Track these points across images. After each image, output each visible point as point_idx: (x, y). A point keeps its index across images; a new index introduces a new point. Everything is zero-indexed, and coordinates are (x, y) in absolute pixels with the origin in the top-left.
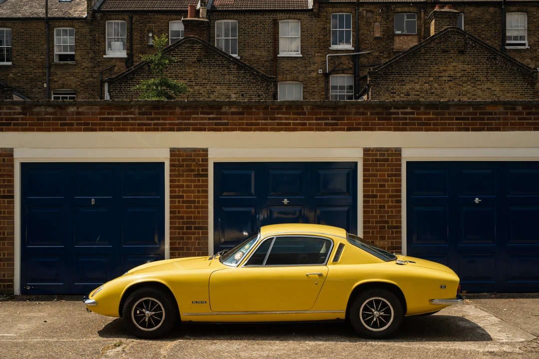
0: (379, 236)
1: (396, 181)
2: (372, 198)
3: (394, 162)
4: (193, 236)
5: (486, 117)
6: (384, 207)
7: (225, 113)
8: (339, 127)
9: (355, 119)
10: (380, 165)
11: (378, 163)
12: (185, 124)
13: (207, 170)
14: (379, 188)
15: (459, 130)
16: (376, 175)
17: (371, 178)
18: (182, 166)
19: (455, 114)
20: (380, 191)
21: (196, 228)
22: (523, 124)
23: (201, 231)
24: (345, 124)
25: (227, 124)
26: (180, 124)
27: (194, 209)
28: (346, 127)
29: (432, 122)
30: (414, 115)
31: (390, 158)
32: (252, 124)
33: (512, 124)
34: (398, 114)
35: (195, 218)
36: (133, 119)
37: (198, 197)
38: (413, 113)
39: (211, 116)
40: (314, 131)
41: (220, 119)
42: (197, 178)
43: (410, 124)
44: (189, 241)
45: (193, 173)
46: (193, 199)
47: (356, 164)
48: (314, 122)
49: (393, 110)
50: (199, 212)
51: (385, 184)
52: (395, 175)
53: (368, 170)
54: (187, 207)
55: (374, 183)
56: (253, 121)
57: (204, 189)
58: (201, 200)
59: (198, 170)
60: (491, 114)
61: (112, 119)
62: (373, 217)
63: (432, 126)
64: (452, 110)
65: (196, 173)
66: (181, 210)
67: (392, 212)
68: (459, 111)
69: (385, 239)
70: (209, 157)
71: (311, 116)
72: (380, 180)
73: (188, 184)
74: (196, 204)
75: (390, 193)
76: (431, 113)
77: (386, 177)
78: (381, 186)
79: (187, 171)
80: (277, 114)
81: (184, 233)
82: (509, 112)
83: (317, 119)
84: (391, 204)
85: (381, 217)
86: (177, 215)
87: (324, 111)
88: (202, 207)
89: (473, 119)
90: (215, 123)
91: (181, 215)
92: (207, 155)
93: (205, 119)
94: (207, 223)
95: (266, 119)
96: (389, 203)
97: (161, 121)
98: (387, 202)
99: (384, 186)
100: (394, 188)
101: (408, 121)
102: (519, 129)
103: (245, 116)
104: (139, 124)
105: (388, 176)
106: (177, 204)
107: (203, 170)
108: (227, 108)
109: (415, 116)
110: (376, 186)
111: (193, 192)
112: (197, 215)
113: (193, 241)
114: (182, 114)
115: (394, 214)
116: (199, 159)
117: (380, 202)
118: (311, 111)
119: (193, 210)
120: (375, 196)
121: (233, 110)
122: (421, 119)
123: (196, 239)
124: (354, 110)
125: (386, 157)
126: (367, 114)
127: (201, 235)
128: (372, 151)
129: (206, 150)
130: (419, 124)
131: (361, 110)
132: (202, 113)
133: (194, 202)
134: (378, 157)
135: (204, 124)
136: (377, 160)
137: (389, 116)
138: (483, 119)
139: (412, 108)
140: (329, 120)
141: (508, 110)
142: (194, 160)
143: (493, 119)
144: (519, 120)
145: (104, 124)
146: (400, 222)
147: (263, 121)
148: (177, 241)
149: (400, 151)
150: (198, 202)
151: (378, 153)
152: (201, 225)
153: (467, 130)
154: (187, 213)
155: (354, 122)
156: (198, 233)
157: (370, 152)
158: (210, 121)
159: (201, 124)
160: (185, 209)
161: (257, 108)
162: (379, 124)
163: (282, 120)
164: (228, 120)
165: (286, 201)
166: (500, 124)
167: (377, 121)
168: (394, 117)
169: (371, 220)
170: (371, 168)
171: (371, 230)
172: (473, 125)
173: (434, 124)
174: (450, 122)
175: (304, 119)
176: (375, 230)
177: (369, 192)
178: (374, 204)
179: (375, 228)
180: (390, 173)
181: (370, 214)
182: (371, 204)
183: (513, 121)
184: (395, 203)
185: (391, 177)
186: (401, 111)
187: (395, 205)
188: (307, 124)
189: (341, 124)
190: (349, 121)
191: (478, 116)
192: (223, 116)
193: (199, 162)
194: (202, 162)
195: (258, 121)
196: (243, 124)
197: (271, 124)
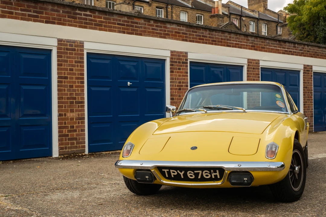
0: (69, 109)
1: (81, 66)
3: (79, 52)
5: (135, 25)
6: (72, 86)
8: (39, 19)
9: (51, 14)
10: (70, 53)
11: (68, 51)
14: (69, 72)
15: (120, 32)
16: (66, 61)
17: (63, 63)
19: (117, 20)
20: (70, 74)
22: (153, 33)
28: (45, 20)
29: (103, 24)
30: (92, 17)
31: (76, 48)
33: (148, 32)
34: (81, 15)
38: (91, 16)
40: (19, 19)
43: (89, 24)
47: (50, 51)
48: (20, 12)
49: (78, 12)
51: (73, 69)
52: (80, 62)
53: (61, 57)
55: (65, 67)
60: (137, 23)
62: (65, 94)
64: (115, 17)
68: (119, 18)
69: (74, 112)
71: (17, 7)
72: (69, 65)
75: (77, 76)
76: (103, 18)
77: (74, 63)
78: (70, 70)
82: (147, 23)
83: (22, 10)
84: (77, 84)
85: (70, 94)
87: (28, 4)
89: (127, 25)
96: (76, 84)
98: (75, 82)
100: (80, 72)
101: (88, 21)
102: (152, 36)
105: (75, 63)
109: (92, 18)
110: (67, 69)
115: (79, 92)
117: (70, 82)
118: (17, 2)
120: (66, 78)
122: (96, 21)
124: (50, 7)
125: (74, 48)
126: (60, 12)
128: (64, 42)
130: (95, 25)
131: (56, 8)
134: (68, 47)
136: (67, 49)
137: (75, 16)
138: (132, 26)
139: (91, 12)
140: (31, 12)
141: (146, 23)
143: (138, 27)
144: (152, 30)
146: (84, 98)
149: (83, 43)
151: (68, 43)
153: (124, 33)
157: (63, 42)
162: (69, 21)
166: (142, 31)
167: (67, 18)
168: (78, 17)
169: (63, 96)
170: (63, 55)
171: (64, 105)
172: (127, 30)
173: (105, 26)
174: (114, 25)
175: (11, 8)
176: (67, 105)
177: (62, 74)
178: (66, 84)
179: (67, 103)
180: (76, 60)
181: (63, 92)
182: (63, 84)
183: (149, 30)
184: (80, 84)
185: (77, 63)
186: (83, 13)
187: (80, 85)
188: (14, 13)
189: (41, 17)
190: (47, 16)
191: (130, 24)
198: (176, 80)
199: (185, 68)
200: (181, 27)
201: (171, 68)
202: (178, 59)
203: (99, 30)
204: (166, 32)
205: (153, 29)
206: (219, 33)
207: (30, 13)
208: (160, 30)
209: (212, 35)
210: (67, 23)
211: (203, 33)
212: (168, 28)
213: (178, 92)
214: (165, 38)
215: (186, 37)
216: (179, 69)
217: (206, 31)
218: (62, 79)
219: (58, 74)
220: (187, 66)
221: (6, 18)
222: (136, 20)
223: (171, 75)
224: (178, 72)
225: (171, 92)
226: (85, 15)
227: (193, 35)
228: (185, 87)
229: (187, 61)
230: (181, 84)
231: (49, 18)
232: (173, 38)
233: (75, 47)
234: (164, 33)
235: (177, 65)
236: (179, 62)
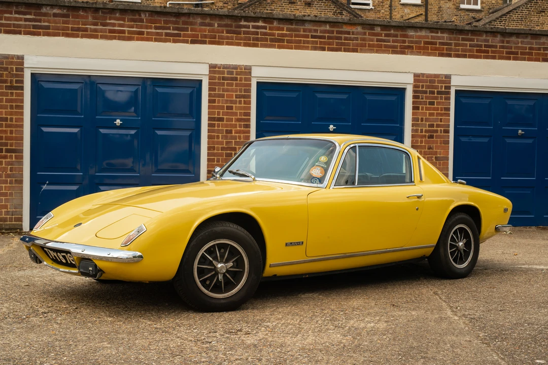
1: (245, 102)
2: (217, 121)
3: (243, 82)
4: (4, 160)
5: (343, 36)
6: (230, 132)
7: (45, 15)
8: (182, 38)
9: (200, 31)
10: (228, 84)
11: (226, 82)
13: (22, 82)
14: (225, 111)
15: (315, 49)
16: (223, 96)
17: (217, 99)
19: (310, 31)
20: (227, 114)
21: (8, 151)
22: (381, 46)
23: (14, 154)
24: (189, 36)
25: (48, 28)
27: (6, 127)
28: (190, 39)
29: (286, 38)
30: (266, 29)
31: (239, 77)
32: (79, 29)
33: (370, 45)
34: (248, 27)
35: (7, 138)
37: (11, 114)
38: (265, 28)
39: (28, 17)
40: (152, 41)
41: (40, 21)
42: (10, 91)
43: (262, 40)
45: (4, 85)
46: (4, 116)
47: (200, 82)
48: (154, 31)
49: (243, 23)
50: (11, 132)
51: (233, 106)
52: (244, 97)
53: (214, 90)
55: (221, 104)
56: (80, 26)
57: (19, 104)
58: (14, 117)
59: (11, 81)
60: (348, 33)
62: (218, 143)
63: (286, 44)
64: (308, 26)
65: (9, 84)
67: (240, 137)
68: (315, 28)
70: (25, 65)
71: (150, 24)
72: (227, 101)
74: (9, 122)
75: (239, 117)
76: (285, 29)
77: (234, 99)
78: (228, 108)
80: (110, 20)
82: (367, 32)
83: (156, 28)
84: (238, 129)
85: (227, 143)
87: (165, 19)
88: (17, 126)
89: (329, 38)
90: (33, 25)
92: (22, 64)
93: (20, 20)
94: (22, 145)
95: (96, 24)
96: (237, 128)
98: (235, 126)
99: (231, 108)
100: (243, 111)
101: (259, 36)
102: (377, 52)
103: (71, 19)
105: (236, 98)
107: (17, 82)
108: (48, 8)
109: (268, 31)
110: (222, 108)
111: (5, 107)
112: (9, 135)
113: (4, 165)
115: (242, 140)
116: (12, 69)
117: (226, 126)
118: (150, 18)
119: (4, 129)
120: (221, 119)
121: (56, 11)
122: (273, 35)
123: (8, 164)
124: (199, 21)
125: (234, 76)
126: (214, 26)
127: (14, 160)
128: (219, 68)
129: (21, 58)
130: (272, 40)
131: (207, 21)
132: (16, 13)
133: (6, 120)
134: (226, 75)
135: (19, 26)
136: (224, 79)
137: (239, 29)
138: (340, 38)
139: (265, 22)
140: (170, 29)
141: (366, 30)
142: (6, 69)
143: (350, 39)
144: (377, 41)
147: (93, 27)
149: (250, 69)
150: (11, 120)
151: (226, 70)
152: (14, 148)
153: (323, 49)
155: (199, 33)
156: (11, 157)
157: (217, 69)
158: (27, 23)
159: (15, 26)
161: (85, 11)
162: (228, 38)
163: (115, 26)
164: (50, 23)
165: (118, 122)
166: (357, 45)
167: (225, 34)
168: (244, 31)
169: (216, 146)
170: (217, 87)
171: (216, 158)
172: (329, 45)
173: (288, 41)
174: (305, 39)
175: (141, 27)
176: (220, 158)
177: (215, 115)
178: (220, 128)
179: (221, 155)
180: (238, 93)
181: (216, 140)
182: (216, 128)
183: (371, 43)
184: (244, 128)
185: (239, 98)
186: (251, 24)
187: (243, 130)
188: (145, 33)
189: (185, 36)
190: (194, 33)
191: (335, 35)
192: (43, 18)
193: (13, 71)
194: (16, 71)
195: (86, 26)
196: (67, 28)
197: (101, 31)
198: (424, 122)
199: (443, 101)
200: (437, 33)
201: (414, 103)
203: (278, 48)
204: (407, 44)
206: (526, 37)
207: (168, 31)
208: (394, 41)
209: (508, 42)
210: (225, 41)
211: (486, 41)
212: (412, 37)
213: (426, 142)
214: (403, 53)
215: (449, 49)
216: (432, 103)
217: (496, 36)
218: (215, 121)
219: (208, 115)
220: (449, 99)
221: (134, 40)
222: (346, 28)
223: (413, 114)
224: (427, 109)
225: (412, 141)
227: (465, 45)
228: (442, 134)
229: (450, 89)
230: (435, 128)
231: (197, 36)
232: (421, 52)
233: (236, 75)
234: (401, 46)
235: (427, 98)
236: (432, 93)
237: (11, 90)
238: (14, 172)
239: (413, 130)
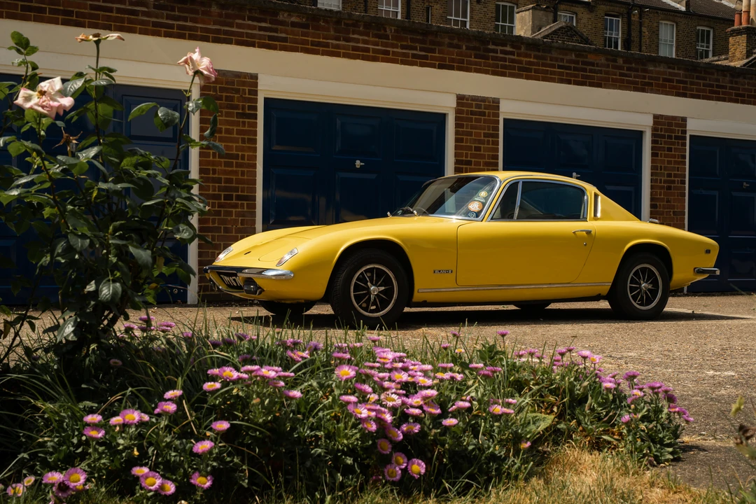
1: (493, 143)
2: (465, 165)
3: (491, 118)
4: (234, 210)
5: (588, 67)
9: (449, 53)
10: (477, 120)
11: (474, 117)
12: (226, 33)
13: (255, 108)
14: (473, 152)
15: (561, 81)
16: (470, 134)
17: (465, 137)
18: (220, 98)
19: (557, 60)
20: (473, 156)
21: (238, 198)
22: (622, 81)
23: (245, 202)
24: (436, 59)
25: (285, 40)
26: (218, 32)
27: (236, 167)
28: (437, 63)
29: (534, 67)
30: (514, 55)
31: (487, 111)
32: (319, 44)
33: (614, 80)
34: (496, 52)
35: (238, 181)
36: (144, 14)
37: (242, 149)
38: (512, 53)
39: (263, 25)
40: (398, 63)
41: (276, 31)
42: (241, 120)
43: (510, 67)
44: (229, 218)
45: (236, 111)
46: (234, 152)
47: (444, 116)
48: (399, 50)
49: (491, 47)
50: (243, 173)
51: (481, 147)
52: (492, 136)
53: (462, 126)
54: (227, 164)
55: (468, 144)
56: (321, 40)
57: (251, 137)
58: (246, 154)
59: (243, 108)
60: (592, 64)
61: (110, 10)
63: (533, 74)
64: (555, 54)
65: (240, 111)
66: (217, 168)
68: (561, 56)
70: (259, 88)
71: (395, 42)
72: (474, 141)
73: (228, 127)
74: (240, 161)
75: (486, 160)
76: (532, 56)
77: (482, 138)
78: (476, 149)
79: (227, 108)
80: (353, 34)
81: (220, 206)
82: (611, 64)
83: (403, 47)
86: (211, 176)
87: (412, 36)
88: (249, 165)
89: (575, 69)
90: (269, 36)
91: (216, 176)
92: (256, 85)
93: (254, 28)
94: (254, 190)
95: (337, 39)
97: (189, 24)
99: (479, 149)
100: (491, 153)
101: (507, 63)
102: (620, 88)
103: (311, 30)
104: (155, 24)
105: (484, 137)
106: (211, 158)
107: (249, 108)
108: (286, 15)
109: (515, 57)
110: (470, 148)
111: (236, 141)
112: (240, 177)
113: (234, 217)
114: (220, 15)
116: (244, 90)
118: (396, 34)
119: (235, 169)
120: (468, 163)
121: (294, 19)
122: (520, 62)
124: (447, 41)
125: (482, 110)
126: (462, 48)
128: (467, 100)
129: (255, 77)
130: (521, 69)
131: (455, 42)
132: (250, 19)
133: (237, 157)
134: (474, 109)
135: (253, 36)
136: (472, 113)
137: (486, 54)
138: (585, 70)
139: (513, 46)
140: (416, 50)
141: (609, 63)
142: (237, 91)
143: (595, 72)
145: (97, 17)
147: (334, 42)
148: (211, 218)
149: (499, 103)
150: (243, 157)
151: (474, 103)
152: (246, 194)
153: (569, 82)
154: (225, 172)
155: (447, 56)
156: (242, 205)
157: (465, 101)
158: (262, 33)
159: (248, 35)
160: (223, 168)
161: (326, 22)
162: (476, 64)
163: (359, 43)
164: (287, 34)
165: (358, 164)
166: (601, 79)
167: (473, 59)
168: (492, 56)
170: (465, 123)
172: (575, 77)
173: (536, 71)
174: (552, 69)
175: (387, 45)
177: (463, 157)
180: (486, 131)
183: (614, 77)
185: (487, 137)
186: (500, 48)
188: (391, 52)
189: (433, 58)
190: (441, 55)
191: (580, 66)
192: (280, 27)
193: (245, 94)
194: (249, 94)
195: (328, 41)
196: (306, 42)
197: (344, 47)
198: (663, 171)
199: (680, 147)
200: (674, 69)
201: (653, 148)
202: (666, 130)
203: (525, 79)
204: (647, 80)
205: (621, 75)
207: (415, 52)
208: (635, 77)
209: (736, 83)
210: (473, 67)
211: (718, 80)
212: (651, 72)
213: (666, 194)
214: (643, 90)
215: (685, 88)
216: (670, 150)
217: (725, 76)
218: (462, 165)
219: (455, 156)
220: (684, 145)
221: (379, 61)
222: (590, 59)
223: (653, 161)
224: (666, 156)
225: (651, 193)
226: (503, 52)
227: (699, 84)
228: (679, 185)
229: (686, 134)
230: (673, 179)
231: (443, 59)
232: (659, 90)
233: (485, 109)
234: (642, 82)
235: (665, 143)
236: (670, 137)
237: (243, 118)
238: (246, 226)
239: (652, 181)
